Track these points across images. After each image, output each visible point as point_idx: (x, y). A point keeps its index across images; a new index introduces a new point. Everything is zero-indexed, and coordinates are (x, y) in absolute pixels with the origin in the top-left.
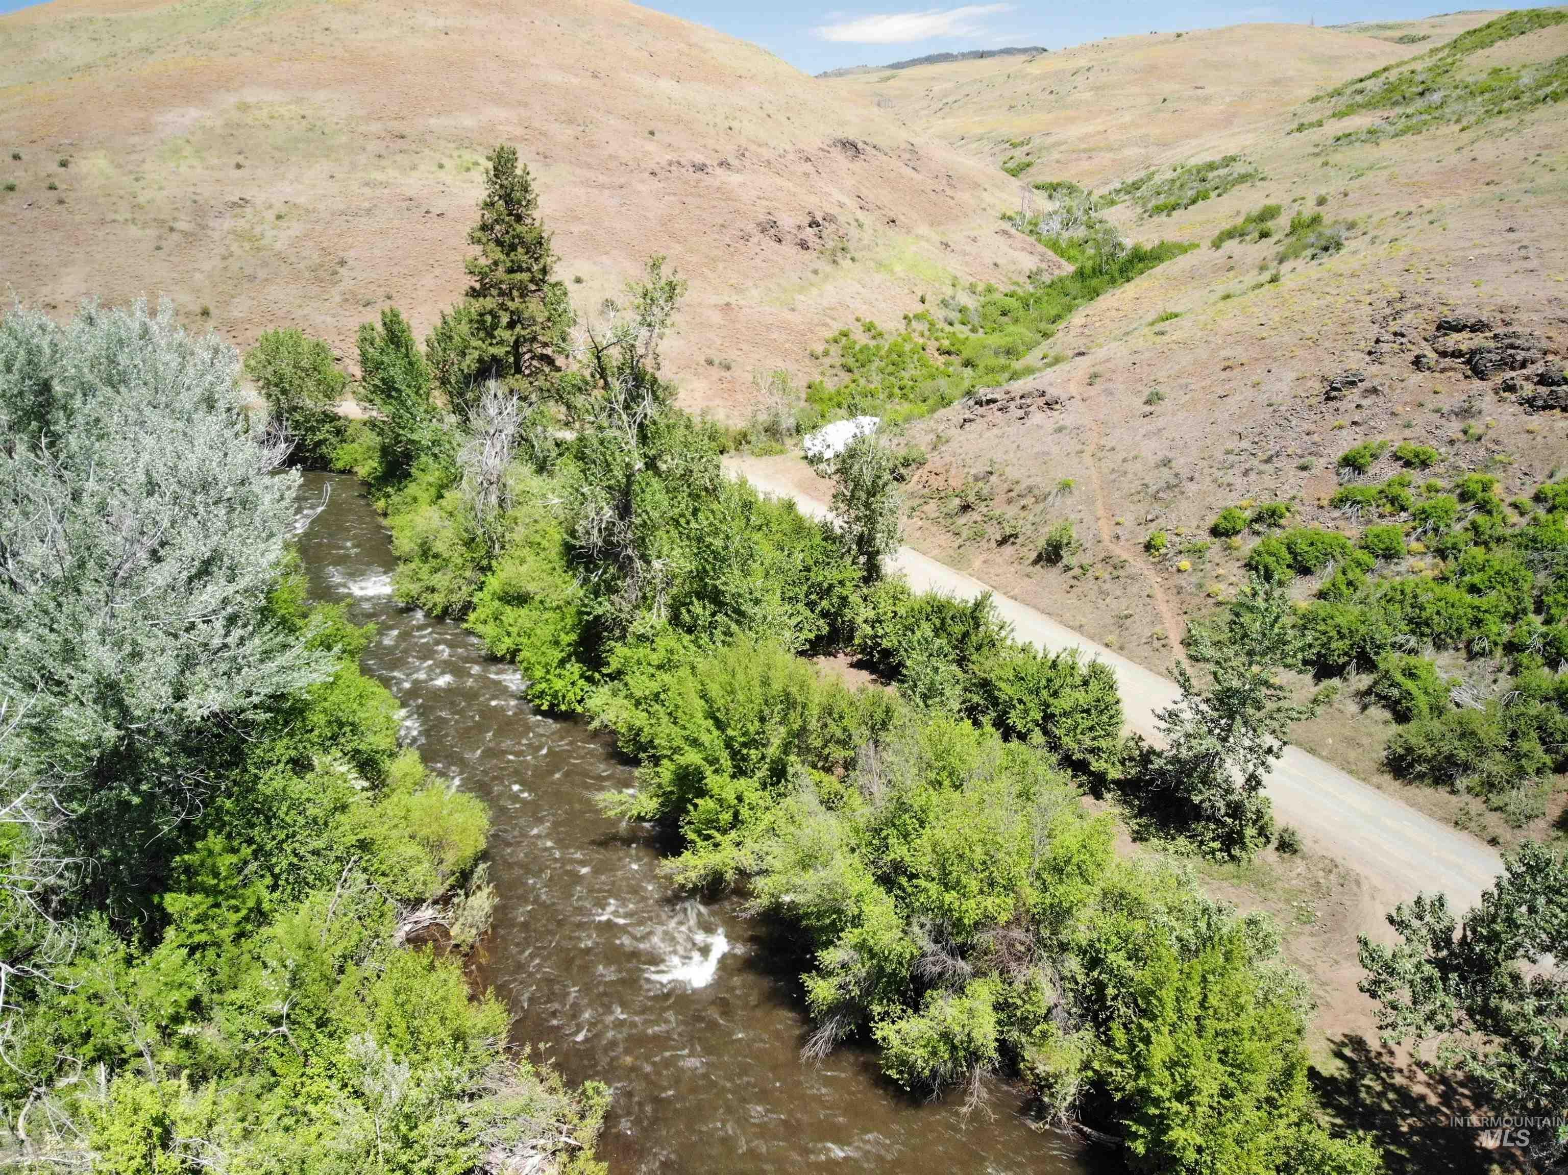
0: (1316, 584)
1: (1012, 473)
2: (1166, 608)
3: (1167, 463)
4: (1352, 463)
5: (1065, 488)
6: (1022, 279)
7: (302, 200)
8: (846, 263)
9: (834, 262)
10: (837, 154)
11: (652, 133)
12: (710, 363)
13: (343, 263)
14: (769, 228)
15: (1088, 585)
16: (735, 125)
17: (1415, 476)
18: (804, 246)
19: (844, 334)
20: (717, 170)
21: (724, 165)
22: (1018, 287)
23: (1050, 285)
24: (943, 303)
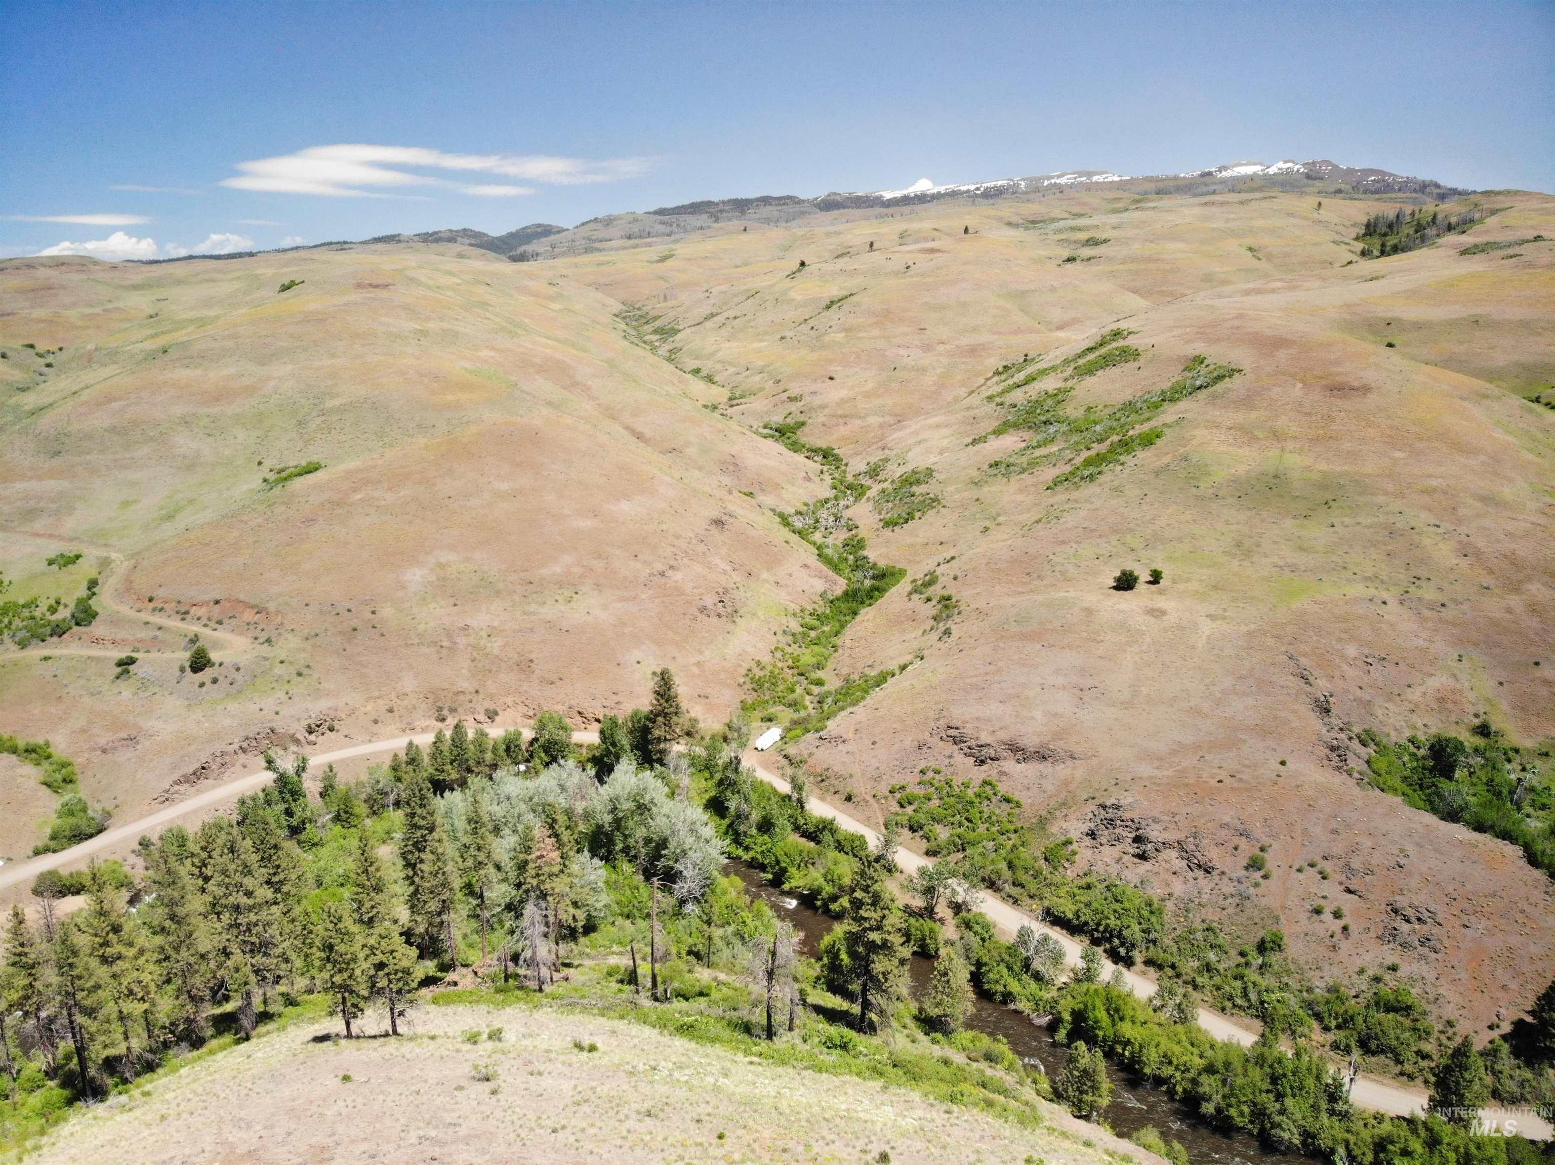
0: (912, 807)
1: (836, 769)
2: (879, 814)
3: (878, 768)
4: (922, 772)
5: (851, 776)
6: (817, 598)
7: (496, 624)
8: (738, 620)
9: (734, 621)
10: (714, 530)
11: (636, 556)
13: (531, 661)
14: (703, 610)
15: (859, 807)
16: (664, 527)
17: (937, 776)
18: (719, 616)
19: (749, 670)
20: (670, 573)
21: (671, 567)
22: (816, 606)
23: (832, 602)
24: (784, 632)
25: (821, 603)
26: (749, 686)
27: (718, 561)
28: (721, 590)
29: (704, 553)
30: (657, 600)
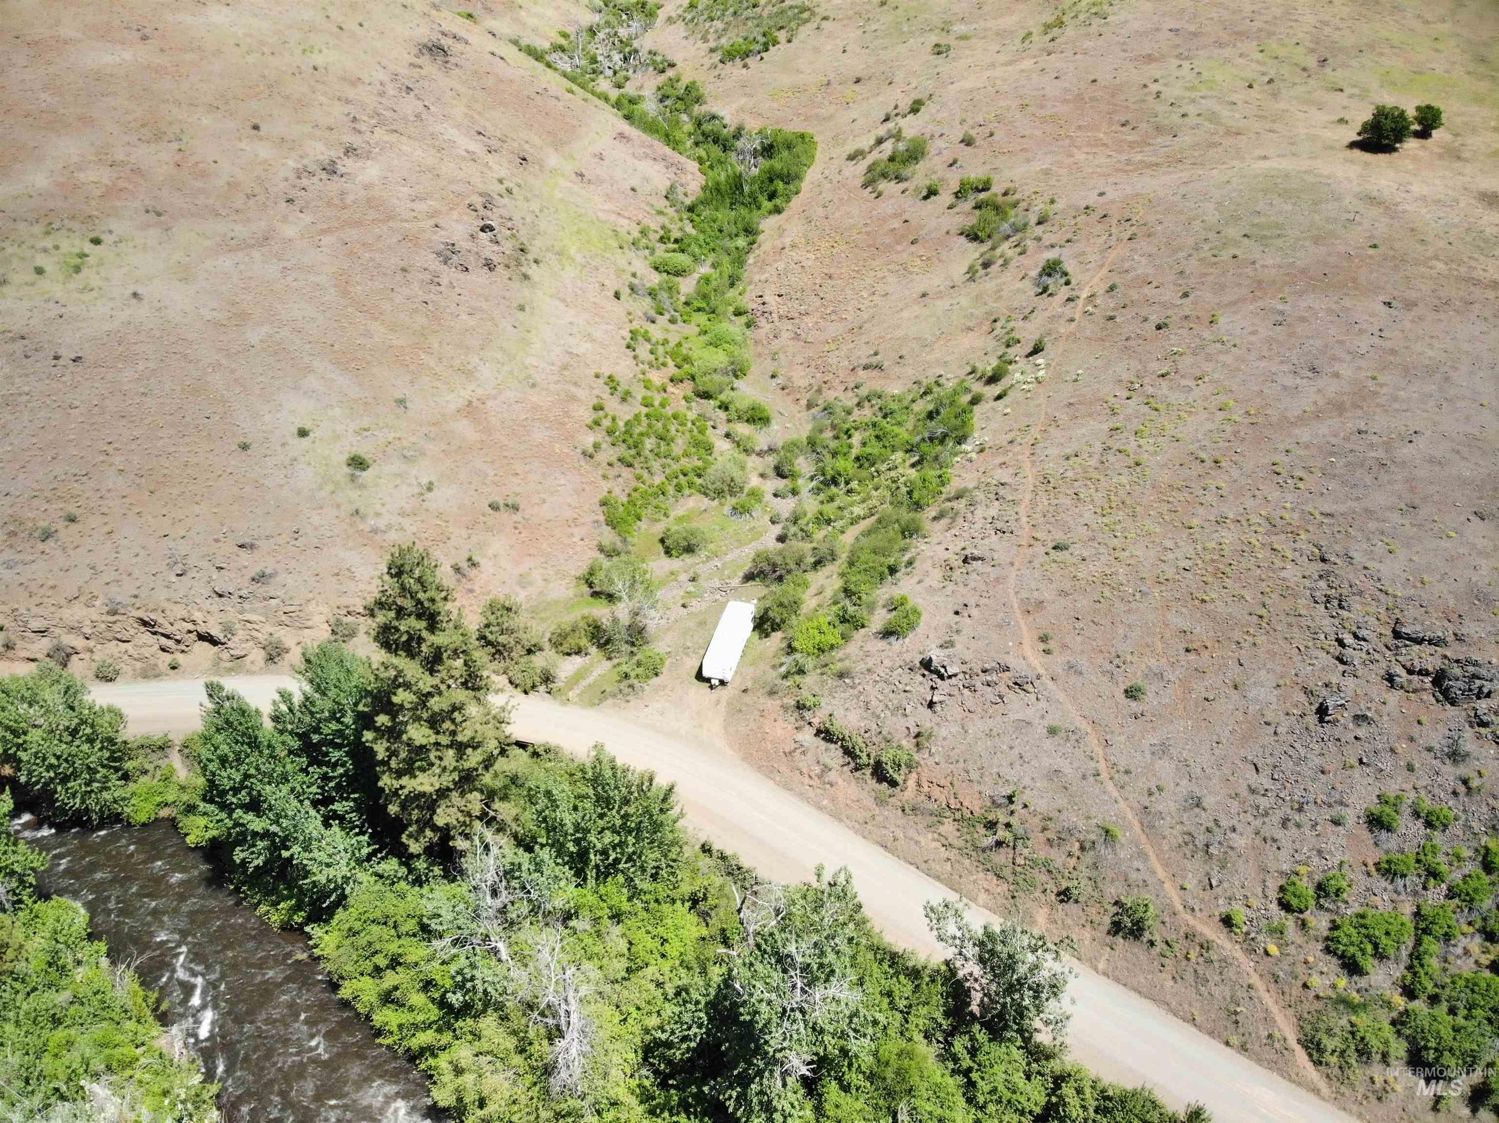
0: (1394, 969)
1: (1036, 802)
2: (1269, 1001)
3: (1197, 801)
4: (1381, 821)
5: (1108, 834)
6: (663, 204)
8: (534, 272)
9: (526, 277)
10: (430, 67)
11: (256, 128)
12: (494, 507)
14: (448, 254)
15: (1180, 965)
17: (1439, 838)
18: (490, 266)
19: (598, 408)
20: (347, 165)
21: (349, 151)
22: (665, 220)
23: (691, 209)
24: (632, 289)
25: (671, 211)
26: (609, 454)
27: (452, 133)
28: (478, 201)
29: (418, 116)
30: (327, 240)
